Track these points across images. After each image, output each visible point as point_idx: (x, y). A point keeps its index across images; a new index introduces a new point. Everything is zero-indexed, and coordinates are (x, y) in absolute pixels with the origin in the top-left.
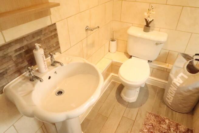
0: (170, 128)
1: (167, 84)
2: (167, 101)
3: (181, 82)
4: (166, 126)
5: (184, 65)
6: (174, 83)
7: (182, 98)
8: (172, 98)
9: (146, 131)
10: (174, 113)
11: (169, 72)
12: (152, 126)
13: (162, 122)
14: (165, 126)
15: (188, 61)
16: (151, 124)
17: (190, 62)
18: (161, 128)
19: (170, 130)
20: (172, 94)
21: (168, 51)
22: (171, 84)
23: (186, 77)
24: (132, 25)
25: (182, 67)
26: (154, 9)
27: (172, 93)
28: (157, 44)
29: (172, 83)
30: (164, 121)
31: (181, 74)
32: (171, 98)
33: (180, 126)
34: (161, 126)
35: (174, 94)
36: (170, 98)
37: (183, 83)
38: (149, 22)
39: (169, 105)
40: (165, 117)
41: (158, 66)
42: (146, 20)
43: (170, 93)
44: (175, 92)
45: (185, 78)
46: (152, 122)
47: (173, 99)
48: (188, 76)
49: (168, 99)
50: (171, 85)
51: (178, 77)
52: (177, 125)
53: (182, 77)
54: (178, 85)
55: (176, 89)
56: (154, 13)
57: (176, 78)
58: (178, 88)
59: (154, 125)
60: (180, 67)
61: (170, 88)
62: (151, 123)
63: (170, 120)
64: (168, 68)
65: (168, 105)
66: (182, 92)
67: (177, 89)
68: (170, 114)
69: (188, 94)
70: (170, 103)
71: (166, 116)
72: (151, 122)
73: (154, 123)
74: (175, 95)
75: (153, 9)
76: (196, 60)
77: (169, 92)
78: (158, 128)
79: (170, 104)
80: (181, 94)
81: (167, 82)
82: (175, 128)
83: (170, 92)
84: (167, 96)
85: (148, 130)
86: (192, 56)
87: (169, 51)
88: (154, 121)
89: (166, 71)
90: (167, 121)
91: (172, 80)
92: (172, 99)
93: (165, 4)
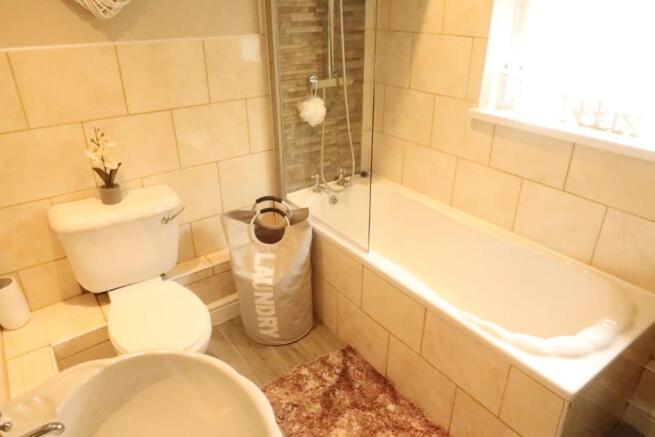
0: (320, 378)
1: (236, 300)
2: (267, 336)
3: (270, 272)
4: (313, 382)
5: (250, 235)
6: (259, 285)
7: (292, 304)
8: (275, 319)
9: (297, 427)
10: (296, 346)
11: (230, 270)
12: (296, 406)
13: (301, 383)
14: (312, 384)
15: (249, 223)
16: (290, 406)
17: (255, 223)
18: (310, 393)
19: (325, 381)
20: (268, 310)
21: (188, 226)
22: (254, 290)
23: (271, 256)
24: (52, 204)
25: (249, 241)
26: (106, 136)
27: (267, 308)
28: (166, 220)
29: (255, 287)
30: (300, 377)
31: (258, 257)
32: (271, 322)
33: (330, 358)
34: (307, 392)
35: (273, 308)
36: (268, 323)
37: (277, 273)
38: (108, 173)
39: (276, 339)
40: (295, 369)
41: (189, 273)
42: (98, 171)
43: (262, 314)
44: (272, 302)
45: (272, 260)
46: (287, 401)
47: (278, 321)
48: (272, 252)
49: (266, 328)
50: (256, 294)
51: (256, 267)
52: (324, 361)
53: (265, 262)
54: (270, 282)
55: (271, 295)
56: (111, 144)
57: (255, 272)
58: (275, 288)
59: (295, 403)
60: (243, 246)
61: (257, 301)
62: (288, 404)
63: (307, 364)
64: (214, 264)
65: (276, 343)
66: (285, 290)
67: (274, 292)
68: (294, 355)
69: (297, 287)
70: (276, 333)
71: (292, 367)
72: (284, 402)
73: (293, 398)
74: (276, 309)
75: (103, 135)
76: (263, 211)
77: (259, 312)
78: (309, 400)
79: (277, 336)
80: (285, 296)
81: (234, 296)
82: (326, 369)
83: (263, 311)
84: (261, 325)
85: (299, 421)
86: (250, 209)
87: (190, 223)
88: (287, 394)
89: (214, 275)
90: (305, 371)
91: (250, 282)
92: (275, 324)
93: (125, 113)
